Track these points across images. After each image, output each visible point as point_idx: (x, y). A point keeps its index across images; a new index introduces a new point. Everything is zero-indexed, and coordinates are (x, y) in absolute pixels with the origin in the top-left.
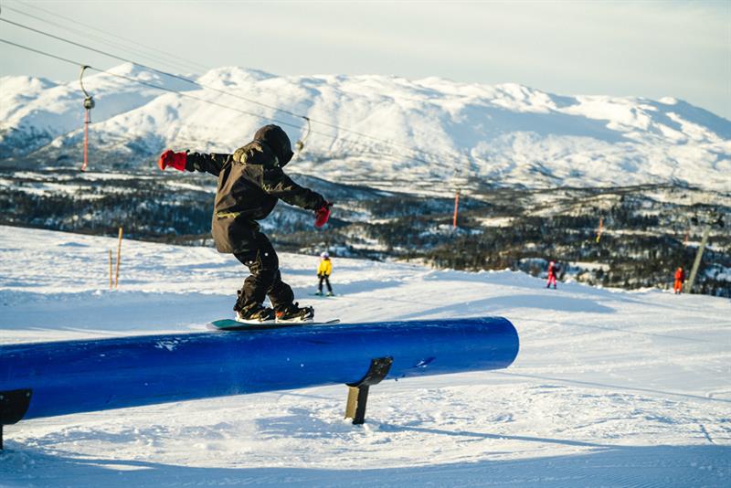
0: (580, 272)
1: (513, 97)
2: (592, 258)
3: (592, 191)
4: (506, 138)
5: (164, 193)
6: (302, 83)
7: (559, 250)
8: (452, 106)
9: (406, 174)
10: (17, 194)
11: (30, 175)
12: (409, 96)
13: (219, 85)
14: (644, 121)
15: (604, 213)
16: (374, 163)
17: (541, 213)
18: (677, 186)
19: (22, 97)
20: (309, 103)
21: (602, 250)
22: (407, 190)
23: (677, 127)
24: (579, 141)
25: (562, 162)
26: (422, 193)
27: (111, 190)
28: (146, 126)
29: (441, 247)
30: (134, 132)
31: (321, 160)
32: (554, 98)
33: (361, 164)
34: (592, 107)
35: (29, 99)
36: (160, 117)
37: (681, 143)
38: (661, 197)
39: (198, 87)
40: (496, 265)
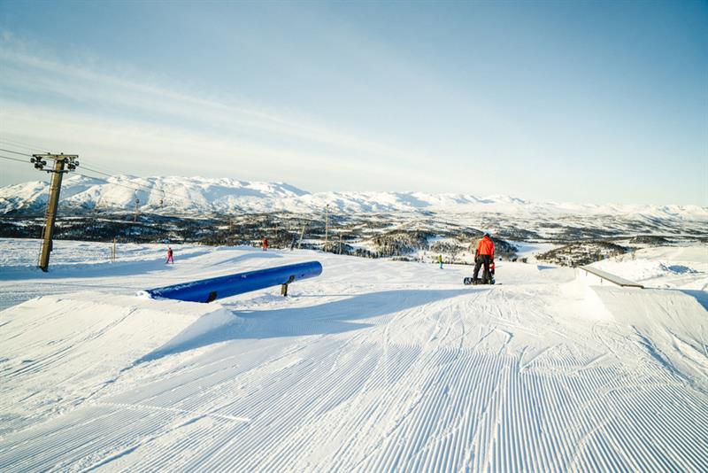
0: (254, 244)
1: (226, 183)
2: (258, 239)
3: (257, 215)
4: (225, 197)
5: (96, 223)
6: (148, 180)
7: (246, 236)
8: (205, 186)
9: (189, 212)
10: (36, 226)
11: (42, 219)
12: (189, 183)
13: (116, 181)
14: (272, 190)
15: (261, 223)
16: (177, 208)
17: (240, 224)
18: (285, 212)
19: (36, 189)
20: (151, 187)
21: (261, 235)
22: (190, 217)
23: (283, 192)
24: (251, 198)
25: (245, 205)
26: (196, 218)
27: (74, 223)
28: (88, 198)
29: (204, 238)
30: (82, 201)
31: (157, 208)
32: (241, 183)
33: (172, 209)
34: (254, 186)
35: (40, 190)
36: (93, 194)
37: (286, 197)
38: (280, 216)
39: (108, 183)
40: (223, 243)
